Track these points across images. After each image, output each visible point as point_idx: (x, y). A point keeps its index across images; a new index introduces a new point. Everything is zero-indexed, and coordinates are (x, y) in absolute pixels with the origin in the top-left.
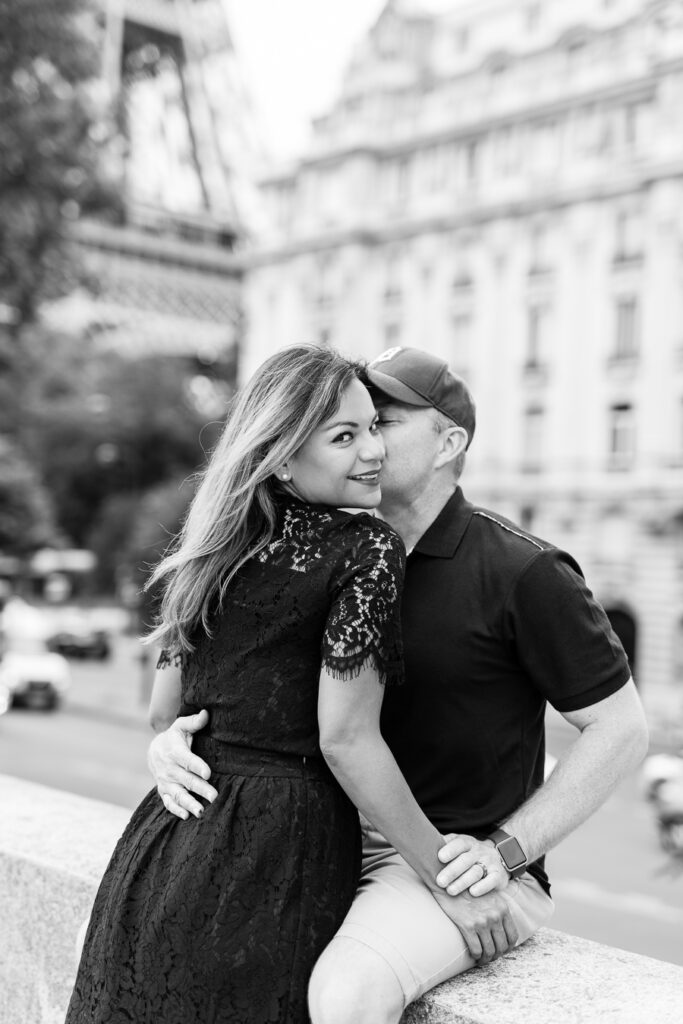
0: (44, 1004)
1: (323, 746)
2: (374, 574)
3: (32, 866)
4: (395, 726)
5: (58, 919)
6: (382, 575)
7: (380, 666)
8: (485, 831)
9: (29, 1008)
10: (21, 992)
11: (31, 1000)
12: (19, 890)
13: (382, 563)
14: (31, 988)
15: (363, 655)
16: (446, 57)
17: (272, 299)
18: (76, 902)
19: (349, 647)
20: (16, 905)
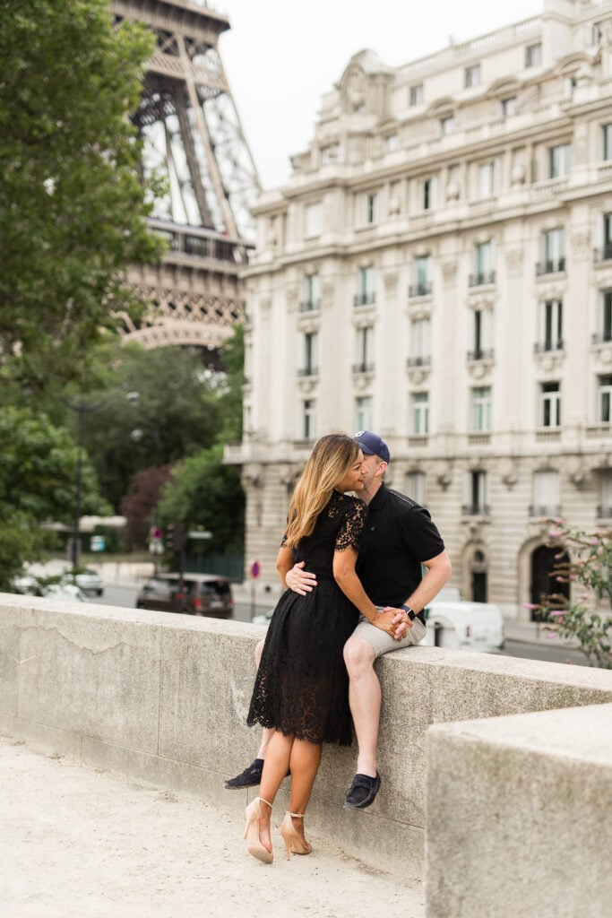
0: (234, 689)
1: (335, 575)
2: (355, 518)
3: (225, 636)
4: (361, 569)
5: (238, 655)
6: (357, 518)
7: (354, 548)
8: (399, 605)
9: (227, 692)
10: (222, 687)
11: (227, 689)
12: (220, 647)
13: (358, 515)
14: (228, 684)
15: (347, 544)
16: (401, 108)
17: (267, 305)
18: (246, 647)
19: (342, 541)
20: (219, 653)
